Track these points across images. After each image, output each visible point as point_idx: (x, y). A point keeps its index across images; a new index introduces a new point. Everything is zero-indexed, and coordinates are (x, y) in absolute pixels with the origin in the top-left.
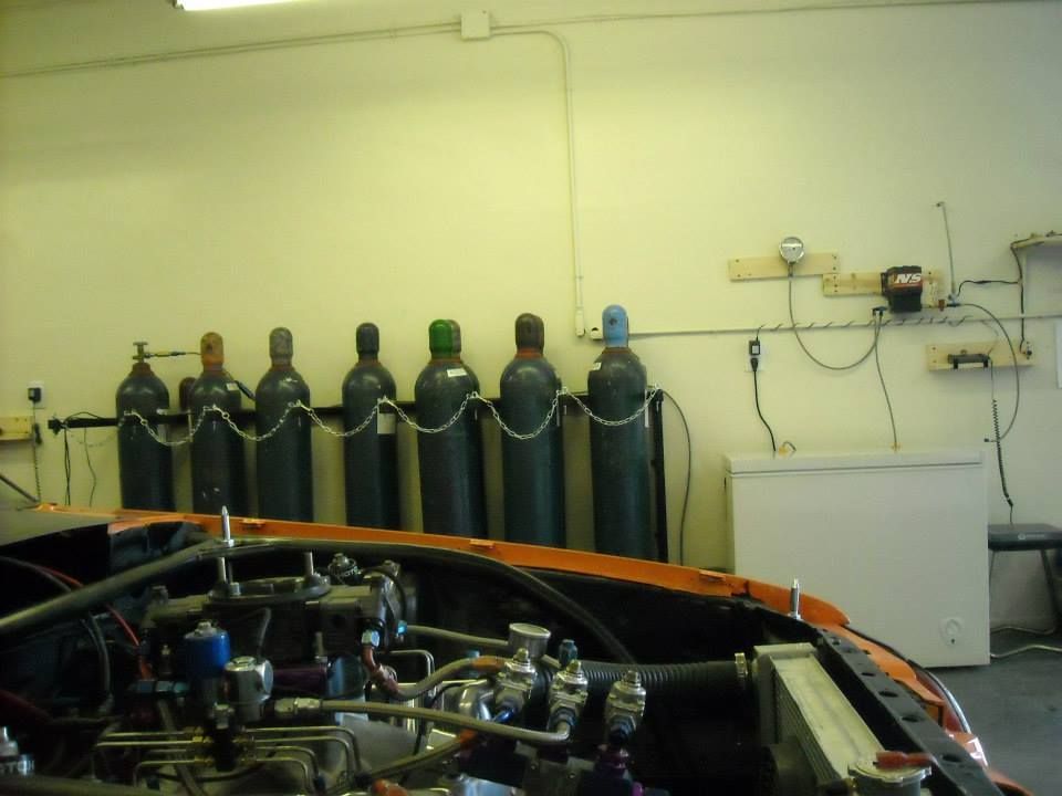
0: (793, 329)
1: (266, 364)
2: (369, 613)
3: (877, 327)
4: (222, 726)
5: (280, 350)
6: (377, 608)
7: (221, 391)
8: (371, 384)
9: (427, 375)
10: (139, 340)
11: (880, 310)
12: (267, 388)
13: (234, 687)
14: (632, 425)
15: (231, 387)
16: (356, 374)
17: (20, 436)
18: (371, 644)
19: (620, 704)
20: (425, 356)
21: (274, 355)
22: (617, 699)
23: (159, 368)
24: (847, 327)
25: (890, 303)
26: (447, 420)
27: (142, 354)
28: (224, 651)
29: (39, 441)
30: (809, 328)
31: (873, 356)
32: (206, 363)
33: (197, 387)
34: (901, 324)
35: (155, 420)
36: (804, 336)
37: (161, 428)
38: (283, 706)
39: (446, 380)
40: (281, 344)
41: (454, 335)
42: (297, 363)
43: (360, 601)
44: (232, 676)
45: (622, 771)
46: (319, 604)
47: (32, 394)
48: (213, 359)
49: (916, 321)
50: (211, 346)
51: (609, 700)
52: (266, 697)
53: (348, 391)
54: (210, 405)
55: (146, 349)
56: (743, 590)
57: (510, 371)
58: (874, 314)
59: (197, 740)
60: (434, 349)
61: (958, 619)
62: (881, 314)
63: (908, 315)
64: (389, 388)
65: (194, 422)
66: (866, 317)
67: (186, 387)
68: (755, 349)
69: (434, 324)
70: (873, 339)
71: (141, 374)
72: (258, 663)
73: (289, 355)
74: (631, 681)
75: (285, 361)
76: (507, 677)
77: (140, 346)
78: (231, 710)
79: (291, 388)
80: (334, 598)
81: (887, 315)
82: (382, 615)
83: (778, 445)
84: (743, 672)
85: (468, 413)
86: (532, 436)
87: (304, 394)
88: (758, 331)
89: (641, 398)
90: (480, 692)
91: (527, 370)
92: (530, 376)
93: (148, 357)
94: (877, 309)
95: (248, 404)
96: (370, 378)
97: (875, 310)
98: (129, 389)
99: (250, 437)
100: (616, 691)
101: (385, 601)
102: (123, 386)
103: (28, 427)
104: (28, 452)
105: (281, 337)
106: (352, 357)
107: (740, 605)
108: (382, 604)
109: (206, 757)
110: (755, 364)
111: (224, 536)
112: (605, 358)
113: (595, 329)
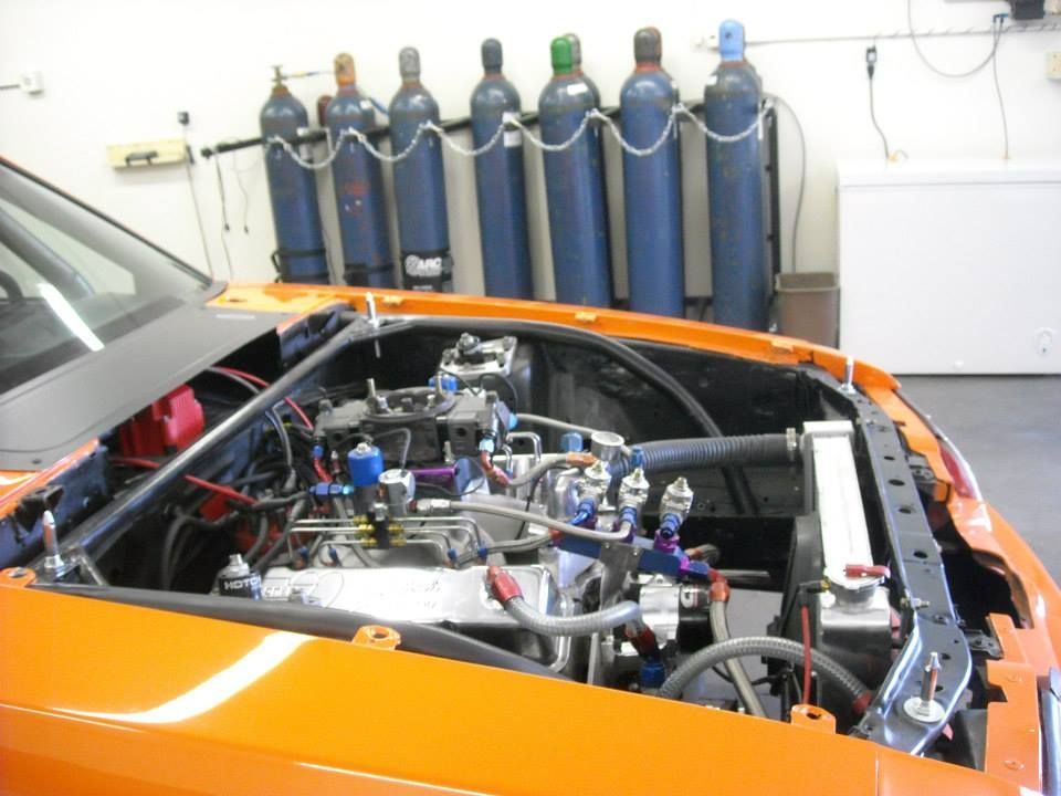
0: (912, 36)
1: (396, 83)
2: (484, 426)
3: (998, 33)
4: (379, 519)
5: (409, 69)
6: (490, 421)
7: (356, 109)
8: (497, 98)
9: (550, 91)
10: (277, 64)
11: (1002, 16)
12: (399, 106)
13: (386, 493)
14: (746, 141)
15: (365, 105)
16: (482, 89)
17: (175, 158)
18: (486, 451)
19: (671, 504)
20: (546, 73)
21: (404, 74)
22: (670, 499)
23: (297, 89)
24: (967, 33)
25: (1012, 10)
26: (569, 136)
27: (279, 77)
28: (377, 466)
29: (192, 161)
30: (927, 35)
31: (991, 62)
32: (341, 84)
33: (334, 105)
34: (1021, 31)
35: (296, 142)
36: (922, 42)
37: (303, 149)
38: (423, 505)
39: (566, 96)
40: (410, 65)
41: (574, 49)
42: (426, 80)
43: (477, 416)
44: (386, 487)
45: (673, 550)
46: (446, 420)
47: (182, 118)
48: (346, 79)
49: (1039, 27)
50: (343, 67)
51: (663, 501)
52: (410, 500)
53: (475, 106)
54: (346, 128)
55: (283, 71)
56: (809, 358)
57: (630, 84)
58: (995, 21)
59: (363, 527)
60: (556, 66)
61: (1049, 329)
62: (1002, 21)
63: (1028, 22)
64: (514, 103)
65: (334, 144)
66: (987, 24)
67: (323, 105)
68: (872, 56)
69: (555, 42)
70: (992, 47)
71: (281, 96)
72: (403, 475)
73: (417, 74)
74: (680, 486)
75: (414, 79)
76: (587, 482)
77: (277, 70)
78: (386, 508)
79: (422, 106)
80: (457, 413)
81: (1008, 22)
82: (495, 427)
83: (891, 153)
84: (792, 444)
85: (590, 129)
86: (649, 151)
87: (432, 112)
88: (875, 38)
89: (755, 111)
90: (572, 479)
91: (645, 84)
92: (648, 90)
93: (285, 78)
94: (998, 16)
95: (382, 120)
96: (496, 93)
97: (996, 17)
98: (270, 112)
99: (385, 156)
100: (669, 494)
101: (497, 415)
102: (265, 109)
103: (182, 150)
104: (183, 171)
105: (410, 56)
106: (477, 73)
107: (803, 374)
108: (494, 416)
109: (369, 539)
110: (871, 70)
111: (369, 314)
112: (722, 71)
113: (713, 37)
